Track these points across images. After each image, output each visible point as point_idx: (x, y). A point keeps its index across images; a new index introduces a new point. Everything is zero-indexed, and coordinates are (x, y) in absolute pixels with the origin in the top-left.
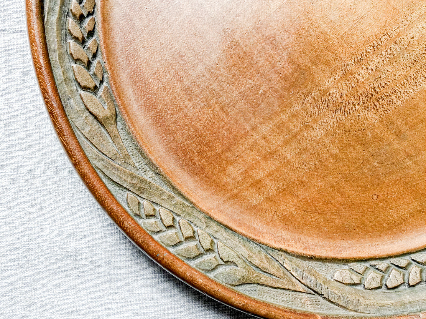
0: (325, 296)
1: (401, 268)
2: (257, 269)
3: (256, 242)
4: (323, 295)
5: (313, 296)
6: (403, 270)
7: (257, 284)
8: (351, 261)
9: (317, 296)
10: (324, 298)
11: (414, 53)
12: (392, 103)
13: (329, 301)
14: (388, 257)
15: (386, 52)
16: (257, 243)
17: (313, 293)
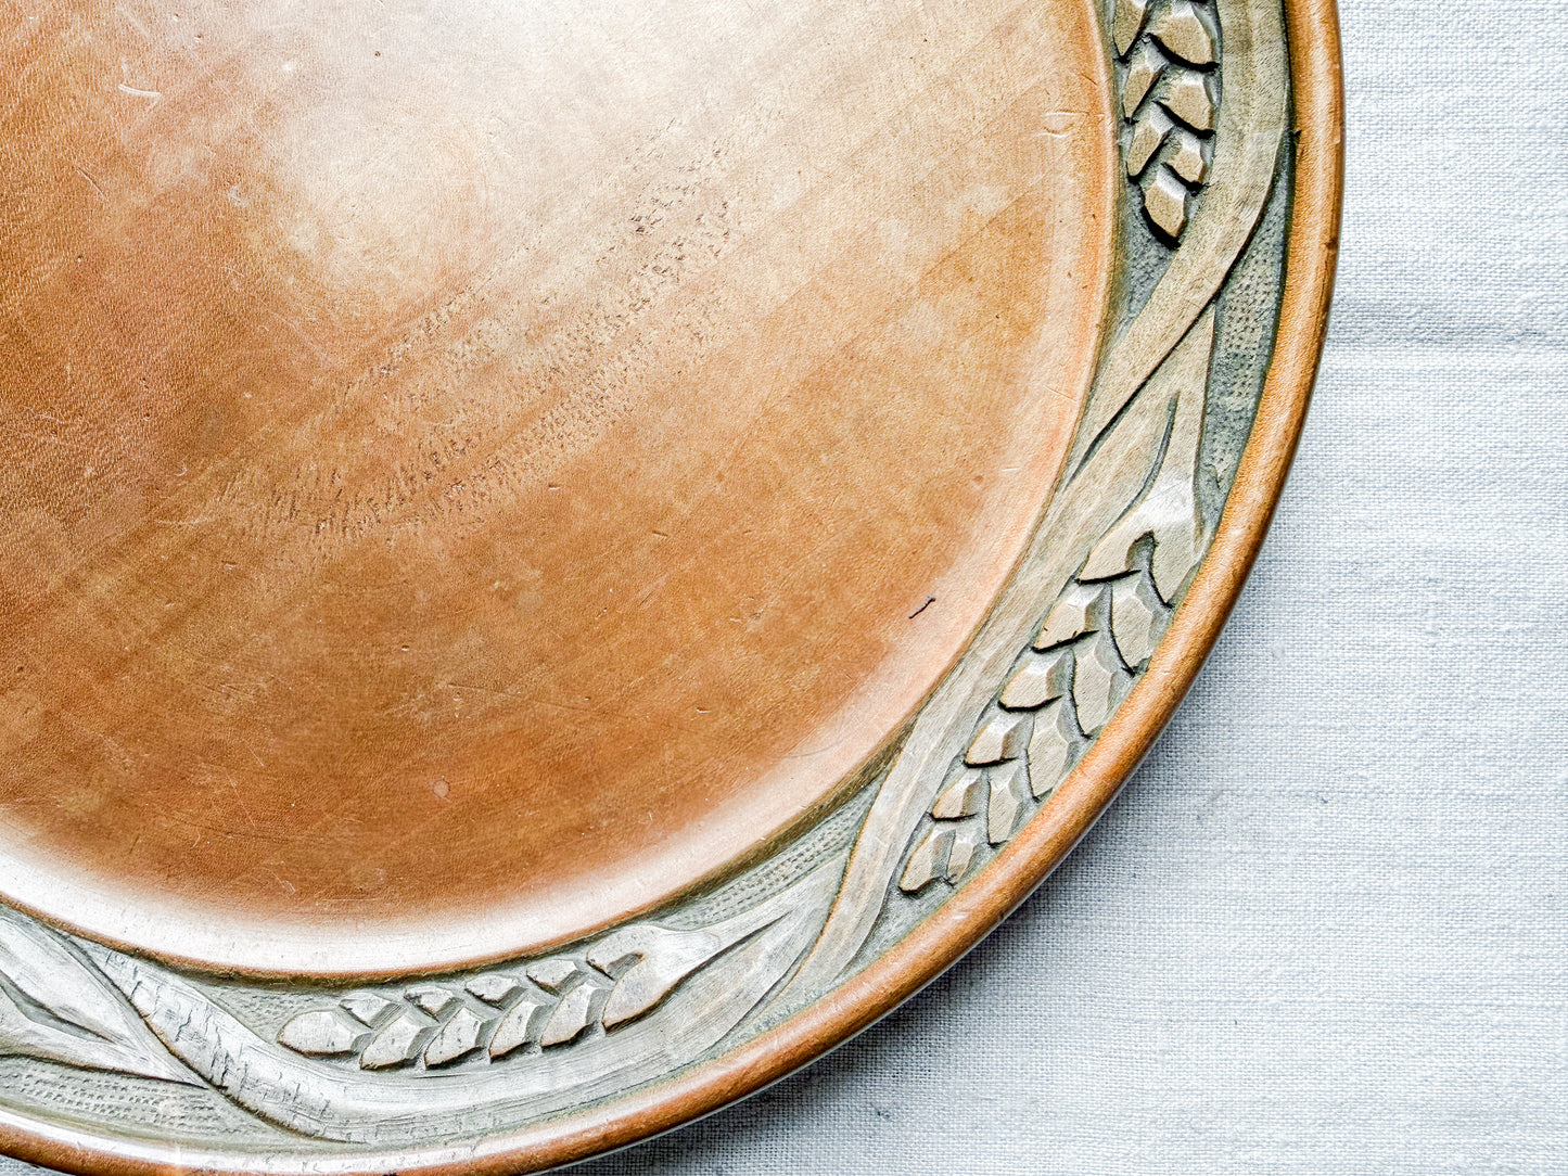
0: (229, 1092)
1: (489, 1003)
2: (41, 1011)
3: (60, 931)
4: (226, 1088)
5: (198, 1092)
6: (496, 1011)
7: (27, 1056)
8: (347, 984)
9: (211, 1093)
10: (228, 1096)
11: (553, 348)
12: (490, 501)
13: (239, 1104)
14: (462, 972)
15: (466, 346)
16: (65, 934)
17: (200, 1082)
